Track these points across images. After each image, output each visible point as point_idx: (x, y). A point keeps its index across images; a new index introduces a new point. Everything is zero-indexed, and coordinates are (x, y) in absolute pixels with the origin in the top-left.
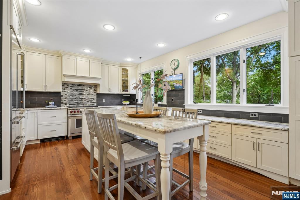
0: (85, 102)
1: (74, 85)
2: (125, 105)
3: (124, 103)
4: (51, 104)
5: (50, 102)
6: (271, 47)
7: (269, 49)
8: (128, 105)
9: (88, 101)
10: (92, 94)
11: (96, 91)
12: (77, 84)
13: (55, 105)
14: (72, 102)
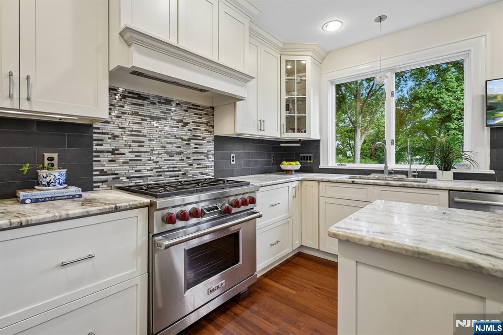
0: (184, 164)
1: (145, 98)
2: (288, 172)
3: (285, 165)
4: (49, 184)
5: (42, 173)
6: (408, 75)
7: (406, 78)
8: (296, 171)
9: (190, 162)
10: (204, 139)
11: (213, 127)
12: (157, 96)
13: (69, 182)
14: (138, 168)
